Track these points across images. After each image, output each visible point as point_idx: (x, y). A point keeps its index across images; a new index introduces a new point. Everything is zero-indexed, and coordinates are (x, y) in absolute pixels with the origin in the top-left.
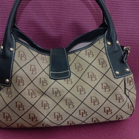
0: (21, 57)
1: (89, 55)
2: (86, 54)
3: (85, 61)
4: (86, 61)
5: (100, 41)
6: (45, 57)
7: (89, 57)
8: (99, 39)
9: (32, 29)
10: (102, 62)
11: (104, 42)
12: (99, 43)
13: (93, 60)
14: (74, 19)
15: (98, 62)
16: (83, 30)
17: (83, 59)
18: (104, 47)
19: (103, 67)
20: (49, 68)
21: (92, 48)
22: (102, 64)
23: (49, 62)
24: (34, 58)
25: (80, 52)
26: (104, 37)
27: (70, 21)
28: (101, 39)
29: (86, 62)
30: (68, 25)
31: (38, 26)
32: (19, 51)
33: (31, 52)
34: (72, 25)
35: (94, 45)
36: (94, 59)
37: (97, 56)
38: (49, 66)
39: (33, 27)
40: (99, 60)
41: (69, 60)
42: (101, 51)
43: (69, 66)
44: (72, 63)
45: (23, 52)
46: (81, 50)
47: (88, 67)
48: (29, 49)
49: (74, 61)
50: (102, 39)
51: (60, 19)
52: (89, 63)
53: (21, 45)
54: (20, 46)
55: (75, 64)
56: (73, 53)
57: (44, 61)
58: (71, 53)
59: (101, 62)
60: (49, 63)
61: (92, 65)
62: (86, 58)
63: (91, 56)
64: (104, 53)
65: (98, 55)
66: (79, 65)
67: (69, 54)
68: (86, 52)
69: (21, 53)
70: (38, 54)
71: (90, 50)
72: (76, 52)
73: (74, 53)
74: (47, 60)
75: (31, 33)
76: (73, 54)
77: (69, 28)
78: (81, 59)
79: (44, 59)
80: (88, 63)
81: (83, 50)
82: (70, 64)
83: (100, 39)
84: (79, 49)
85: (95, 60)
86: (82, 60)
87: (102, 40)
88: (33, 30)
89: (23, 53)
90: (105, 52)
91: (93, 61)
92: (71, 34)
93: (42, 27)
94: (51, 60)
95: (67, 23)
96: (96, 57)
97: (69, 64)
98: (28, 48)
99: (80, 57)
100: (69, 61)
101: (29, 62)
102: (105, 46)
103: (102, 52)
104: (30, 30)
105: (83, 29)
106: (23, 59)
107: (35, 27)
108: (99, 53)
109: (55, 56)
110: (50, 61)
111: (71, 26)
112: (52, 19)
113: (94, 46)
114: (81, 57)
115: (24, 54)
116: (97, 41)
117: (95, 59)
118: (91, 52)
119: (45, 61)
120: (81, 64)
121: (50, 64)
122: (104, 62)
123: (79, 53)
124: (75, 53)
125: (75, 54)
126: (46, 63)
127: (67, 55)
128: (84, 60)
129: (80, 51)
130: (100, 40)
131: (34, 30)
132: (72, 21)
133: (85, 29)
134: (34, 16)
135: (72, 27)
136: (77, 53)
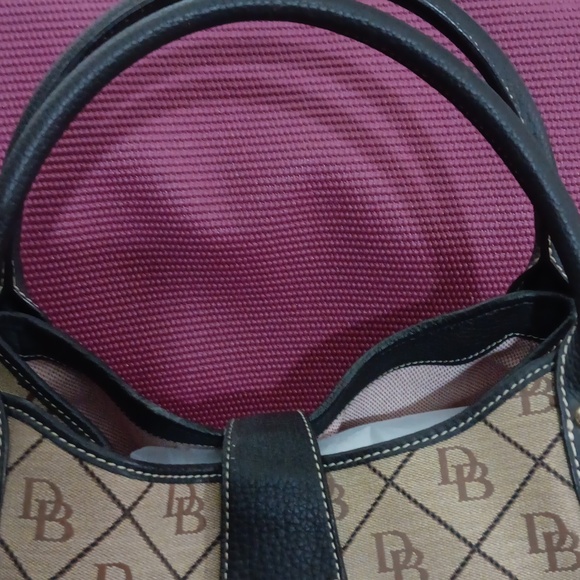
0: (41, 519)
1: (461, 483)
2: (445, 480)
3: (440, 521)
4: (446, 526)
5: (532, 399)
6: (193, 497)
7: (463, 496)
8: (524, 385)
9: (118, 211)
10: (548, 537)
11: (556, 403)
12: (526, 411)
13: (490, 520)
14: (322, 160)
15: (523, 532)
16: (366, 211)
17: (427, 511)
18: (555, 440)
19: (553, 567)
20: (218, 561)
21: (475, 437)
22: (551, 551)
23: (218, 523)
24: (118, 522)
25: (405, 461)
26: (554, 370)
27: (303, 169)
28: (538, 386)
29: (448, 533)
30: (293, 187)
31: (150, 195)
32: (29, 483)
33: (103, 487)
34: (313, 189)
35: (490, 418)
36: (495, 515)
37: (515, 497)
38: (216, 550)
39: (125, 199)
40: (529, 519)
41: (337, 509)
42: (539, 462)
43: (340, 551)
44: (358, 529)
45: (53, 487)
46: (413, 450)
47: (463, 565)
48: (90, 466)
49: (367, 517)
50: (543, 384)
51: (256, 161)
52: (465, 540)
53: (39, 442)
54: (33, 447)
55: (378, 537)
56: (359, 463)
57: (186, 519)
58: (350, 465)
59: (539, 533)
60: (216, 531)
61: (484, 555)
62: (445, 501)
63: (474, 489)
64: (562, 479)
65: (518, 491)
66: (399, 545)
67: (333, 469)
68: (443, 461)
69: (42, 492)
70: (146, 492)
71: (466, 451)
72: (377, 458)
73: (367, 462)
74: (202, 513)
75: (113, 230)
76: (363, 469)
77: (299, 202)
78: (412, 505)
79: (185, 507)
80: (458, 536)
81: (422, 445)
82: (343, 538)
83: (530, 386)
84: (399, 442)
85: (506, 516)
86: (423, 513)
87: (544, 393)
88: (121, 214)
89: (50, 495)
90: (564, 472)
91: (492, 527)
92: (306, 230)
93: (165, 198)
94: (229, 510)
95: (290, 179)
96: (510, 502)
97: (336, 540)
98: (81, 459)
99: (404, 493)
100: (336, 515)
101: (87, 550)
102: (562, 434)
103: (549, 469)
104: (111, 215)
105: (367, 207)
106: (54, 529)
107: (131, 199)
108: (528, 478)
109: (251, 486)
110: (223, 519)
111: (307, 194)
112: (214, 160)
113: (495, 424)
114: (413, 496)
115: (59, 501)
116: (509, 396)
117: (501, 515)
118: (473, 463)
119: (190, 522)
120: (416, 541)
121: (220, 538)
122: (562, 541)
123: (400, 467)
124: (374, 464)
125: (374, 470)
126: (199, 529)
127: (325, 471)
128: (433, 516)
129: (402, 457)
130: (532, 393)
131: (127, 214)
132: (309, 169)
133: (373, 207)
134: (127, 150)
135: (310, 197)
136: (387, 466)
